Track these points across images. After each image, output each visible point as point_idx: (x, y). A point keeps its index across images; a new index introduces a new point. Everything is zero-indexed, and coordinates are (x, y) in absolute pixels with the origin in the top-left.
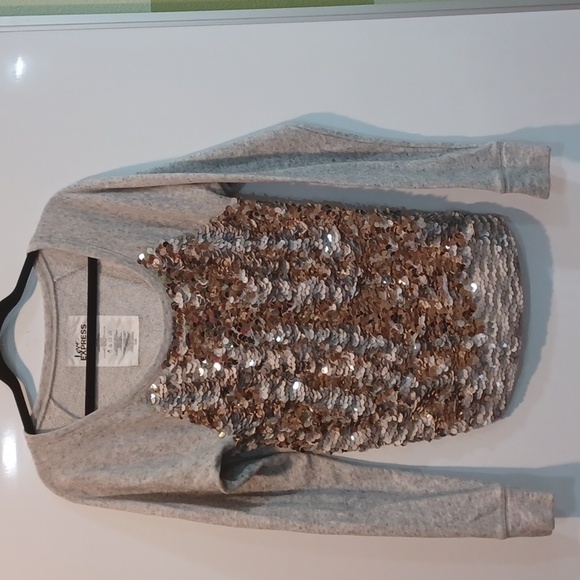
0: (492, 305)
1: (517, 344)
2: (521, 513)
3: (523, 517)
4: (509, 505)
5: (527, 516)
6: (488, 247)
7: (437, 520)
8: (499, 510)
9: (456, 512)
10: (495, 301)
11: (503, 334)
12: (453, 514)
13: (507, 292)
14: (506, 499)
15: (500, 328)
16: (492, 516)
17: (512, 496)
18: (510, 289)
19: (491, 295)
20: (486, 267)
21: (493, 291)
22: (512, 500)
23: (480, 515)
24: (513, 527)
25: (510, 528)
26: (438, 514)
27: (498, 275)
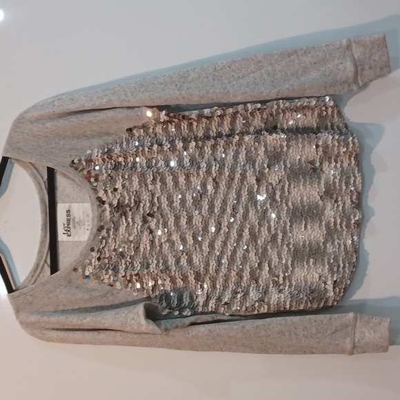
0: (338, 188)
1: (358, 214)
2: (366, 331)
3: (367, 334)
4: (358, 324)
5: (370, 334)
6: (336, 148)
7: (305, 333)
8: (350, 328)
9: (319, 328)
10: (340, 186)
11: (346, 208)
12: (317, 329)
13: (349, 177)
14: (356, 320)
15: (344, 204)
16: (344, 331)
17: (361, 319)
18: (352, 175)
19: (337, 180)
20: (333, 161)
21: (339, 177)
22: (360, 321)
23: (336, 331)
24: (359, 340)
25: (357, 340)
26: (306, 328)
27: (341, 166)
